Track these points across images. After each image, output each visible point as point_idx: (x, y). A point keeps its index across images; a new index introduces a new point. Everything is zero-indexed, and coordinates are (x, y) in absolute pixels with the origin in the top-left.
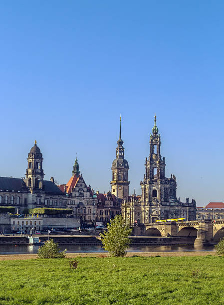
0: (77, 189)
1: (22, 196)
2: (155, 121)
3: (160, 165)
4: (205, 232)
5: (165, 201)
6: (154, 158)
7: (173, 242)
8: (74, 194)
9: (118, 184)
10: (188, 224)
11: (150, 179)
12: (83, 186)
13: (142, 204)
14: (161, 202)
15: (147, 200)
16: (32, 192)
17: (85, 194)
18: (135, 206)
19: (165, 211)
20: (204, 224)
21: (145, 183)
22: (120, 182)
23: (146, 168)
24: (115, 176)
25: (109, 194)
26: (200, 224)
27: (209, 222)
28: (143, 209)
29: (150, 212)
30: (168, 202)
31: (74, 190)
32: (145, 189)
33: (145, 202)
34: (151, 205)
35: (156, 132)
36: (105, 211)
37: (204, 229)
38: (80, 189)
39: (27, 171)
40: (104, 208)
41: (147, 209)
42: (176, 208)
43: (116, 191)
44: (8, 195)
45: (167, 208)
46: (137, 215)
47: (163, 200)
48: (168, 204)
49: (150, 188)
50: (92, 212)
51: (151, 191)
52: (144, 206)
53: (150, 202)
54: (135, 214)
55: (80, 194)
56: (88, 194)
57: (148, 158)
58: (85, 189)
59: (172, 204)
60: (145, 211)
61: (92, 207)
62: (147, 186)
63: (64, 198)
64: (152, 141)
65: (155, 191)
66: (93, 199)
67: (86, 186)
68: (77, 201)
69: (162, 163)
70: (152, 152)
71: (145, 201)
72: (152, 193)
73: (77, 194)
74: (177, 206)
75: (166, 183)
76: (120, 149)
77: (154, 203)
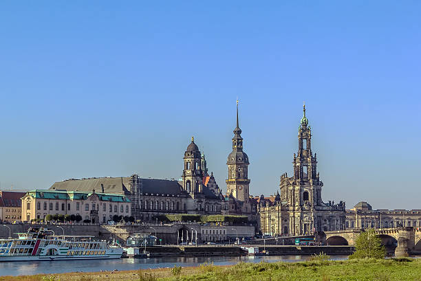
1: (181, 201)
2: (305, 111)
3: (312, 163)
4: (407, 240)
5: (318, 205)
6: (304, 154)
9: (238, 183)
10: (382, 232)
11: (301, 179)
12: (215, 187)
13: (291, 208)
14: (314, 206)
15: (297, 204)
16: (193, 196)
18: (282, 210)
19: (318, 216)
20: (405, 232)
21: (294, 184)
22: (240, 180)
23: (295, 166)
24: (234, 173)
26: (401, 232)
27: (410, 229)
28: (292, 214)
29: (302, 218)
32: (294, 190)
33: (294, 206)
34: (303, 209)
35: (305, 124)
37: (405, 237)
39: (184, 173)
41: (298, 214)
42: (330, 213)
43: (235, 191)
44: (168, 200)
45: (320, 214)
46: (284, 221)
47: (315, 204)
49: (301, 190)
51: (302, 193)
52: (294, 210)
53: (301, 206)
54: (282, 220)
57: (297, 155)
59: (325, 208)
60: (294, 216)
62: (297, 188)
63: (219, 203)
65: (306, 194)
66: (224, 202)
69: (314, 161)
71: (294, 204)
72: (302, 196)
74: (332, 211)
76: (238, 140)
77: (305, 207)
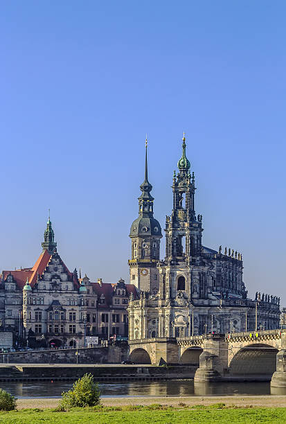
0: (48, 276)
2: (184, 147)
3: (191, 230)
4: (214, 357)
5: (200, 298)
6: (180, 215)
7: (168, 375)
8: (41, 284)
9: (141, 265)
10: (193, 342)
11: (173, 256)
12: (60, 270)
13: (160, 302)
14: (192, 298)
15: (167, 296)
17: (64, 286)
18: (146, 306)
19: (199, 315)
21: (165, 263)
24: (136, 250)
25: (121, 284)
26: (205, 342)
27: (219, 337)
28: (160, 313)
29: (172, 317)
30: (207, 298)
31: (42, 278)
32: (164, 274)
33: (164, 299)
34: (173, 304)
35: (185, 168)
36: (114, 315)
37: (210, 351)
38: (53, 277)
40: (110, 309)
41: (168, 312)
42: (221, 311)
43: (137, 278)
45: (205, 311)
46: (151, 324)
47: (196, 296)
48: (206, 302)
49: (172, 274)
50: (77, 318)
51: (175, 278)
52: (163, 306)
53: (172, 299)
54: (148, 321)
55: (54, 284)
56: (70, 285)
58: (64, 277)
59: (214, 303)
60: (163, 316)
61: (77, 308)
62: (168, 270)
64: (176, 184)
65: (181, 279)
66: (79, 293)
67: (65, 271)
68: (48, 299)
69: (196, 227)
70: (177, 206)
71: (164, 297)
72: (176, 283)
73: (48, 286)
75: (203, 264)
76: (145, 200)
77: (178, 301)
